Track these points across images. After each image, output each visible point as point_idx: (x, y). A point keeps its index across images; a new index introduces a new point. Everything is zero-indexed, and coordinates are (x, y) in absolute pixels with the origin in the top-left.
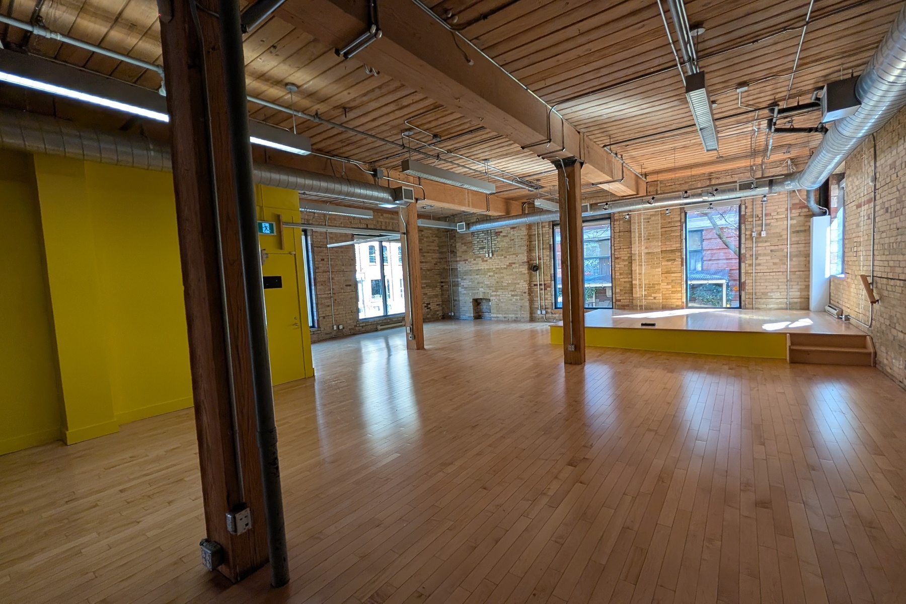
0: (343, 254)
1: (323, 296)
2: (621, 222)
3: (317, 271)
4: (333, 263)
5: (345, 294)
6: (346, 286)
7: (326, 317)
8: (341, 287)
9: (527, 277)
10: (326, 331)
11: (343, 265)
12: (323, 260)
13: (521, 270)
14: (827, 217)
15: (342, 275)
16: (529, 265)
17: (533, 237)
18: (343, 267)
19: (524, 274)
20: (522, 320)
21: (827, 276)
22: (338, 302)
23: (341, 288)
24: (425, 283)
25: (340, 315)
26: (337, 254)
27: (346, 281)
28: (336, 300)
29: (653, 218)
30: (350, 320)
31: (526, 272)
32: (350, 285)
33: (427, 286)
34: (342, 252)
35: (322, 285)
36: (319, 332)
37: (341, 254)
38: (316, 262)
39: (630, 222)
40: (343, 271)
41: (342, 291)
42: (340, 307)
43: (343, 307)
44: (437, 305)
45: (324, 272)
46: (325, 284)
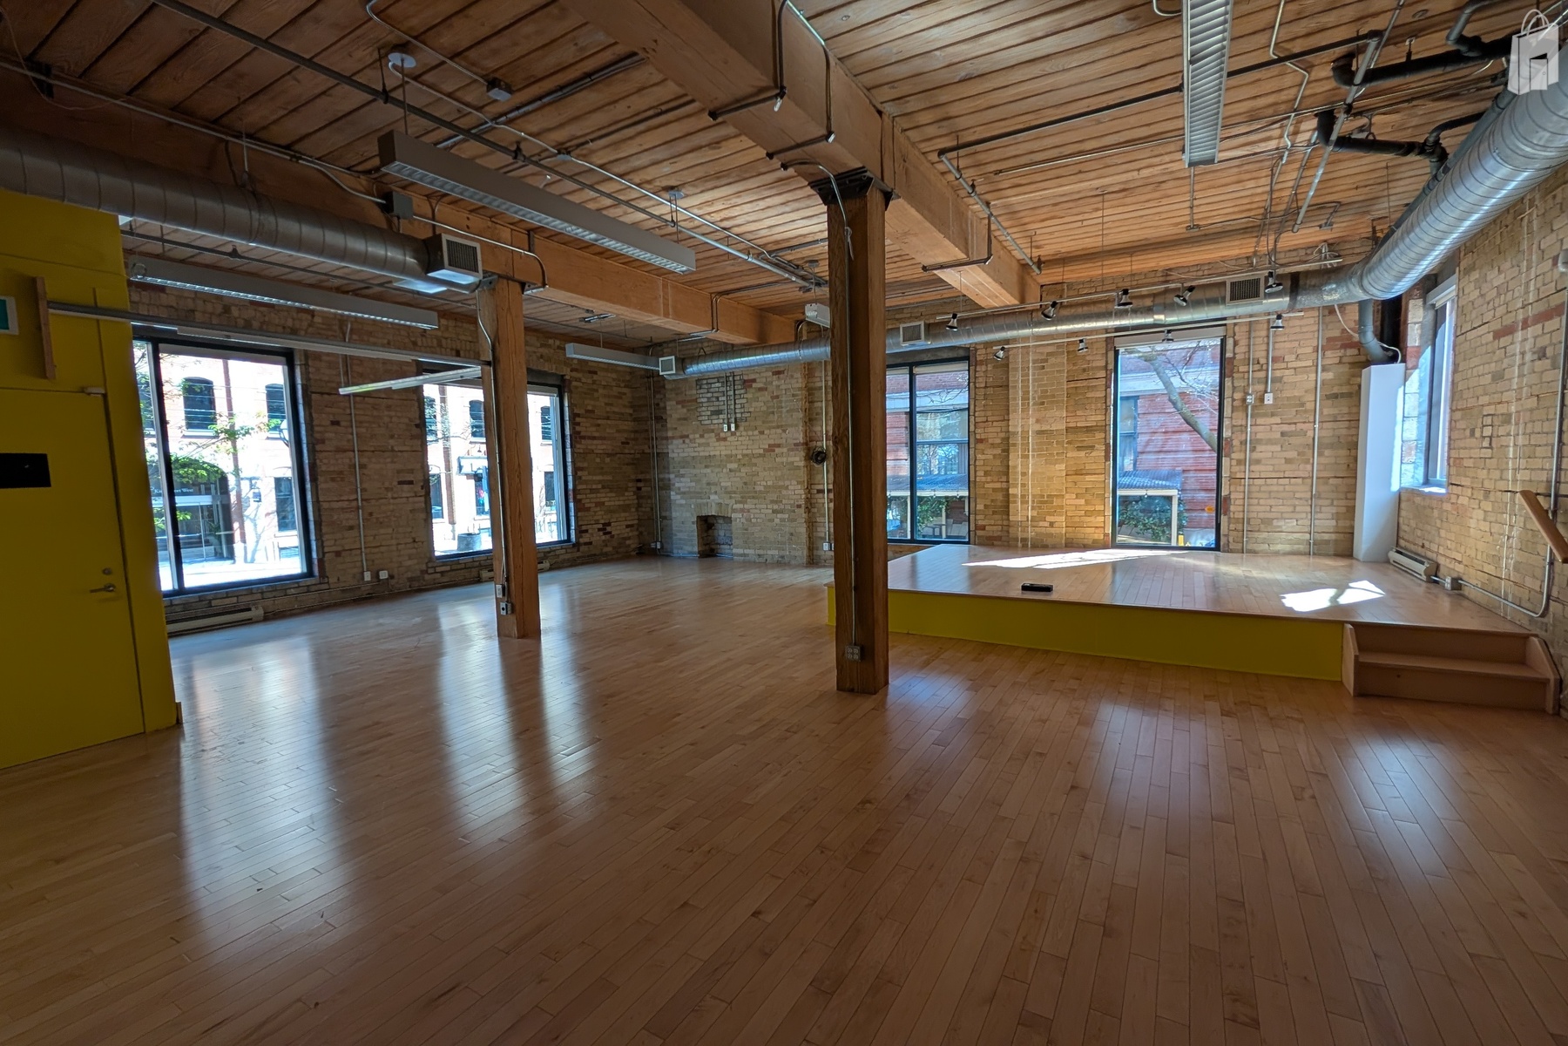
0: (393, 413)
1: (335, 505)
2: (990, 367)
3: (318, 447)
4: (364, 430)
5: (397, 501)
6: (400, 483)
7: (343, 554)
8: (387, 485)
9: (803, 474)
10: (343, 585)
11: (392, 437)
12: (336, 423)
13: (790, 459)
14: (1398, 367)
15: (389, 460)
16: (809, 449)
17: (817, 393)
18: (392, 442)
19: (798, 468)
20: (793, 562)
21: (1395, 487)
22: (377, 519)
23: (387, 489)
24: (600, 482)
25: (382, 549)
26: (375, 413)
27: (399, 472)
28: (371, 514)
29: (1052, 360)
30: (410, 559)
31: (802, 464)
32: (411, 483)
33: (603, 487)
34: (389, 407)
35: (333, 480)
36: (326, 586)
37: (386, 413)
38: (316, 429)
39: (1007, 366)
40: (393, 450)
41: (390, 495)
42: (382, 531)
43: (390, 531)
44: (627, 526)
45: (340, 450)
46: (342, 480)
